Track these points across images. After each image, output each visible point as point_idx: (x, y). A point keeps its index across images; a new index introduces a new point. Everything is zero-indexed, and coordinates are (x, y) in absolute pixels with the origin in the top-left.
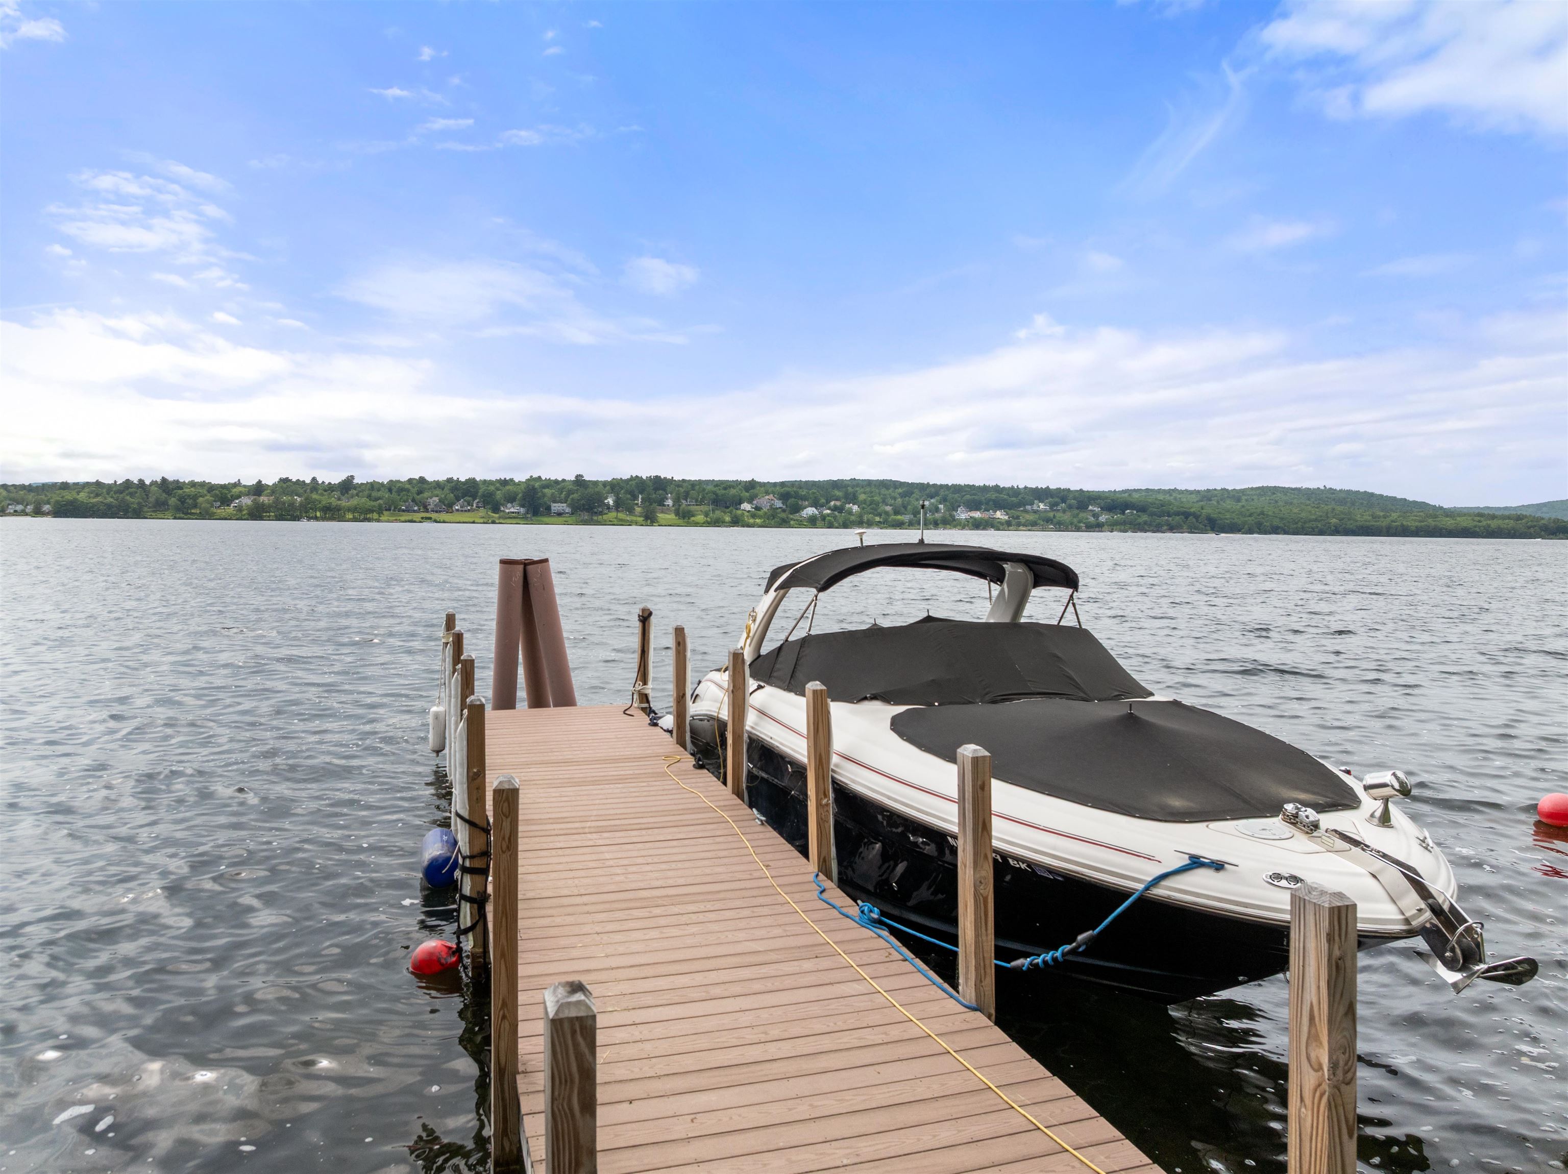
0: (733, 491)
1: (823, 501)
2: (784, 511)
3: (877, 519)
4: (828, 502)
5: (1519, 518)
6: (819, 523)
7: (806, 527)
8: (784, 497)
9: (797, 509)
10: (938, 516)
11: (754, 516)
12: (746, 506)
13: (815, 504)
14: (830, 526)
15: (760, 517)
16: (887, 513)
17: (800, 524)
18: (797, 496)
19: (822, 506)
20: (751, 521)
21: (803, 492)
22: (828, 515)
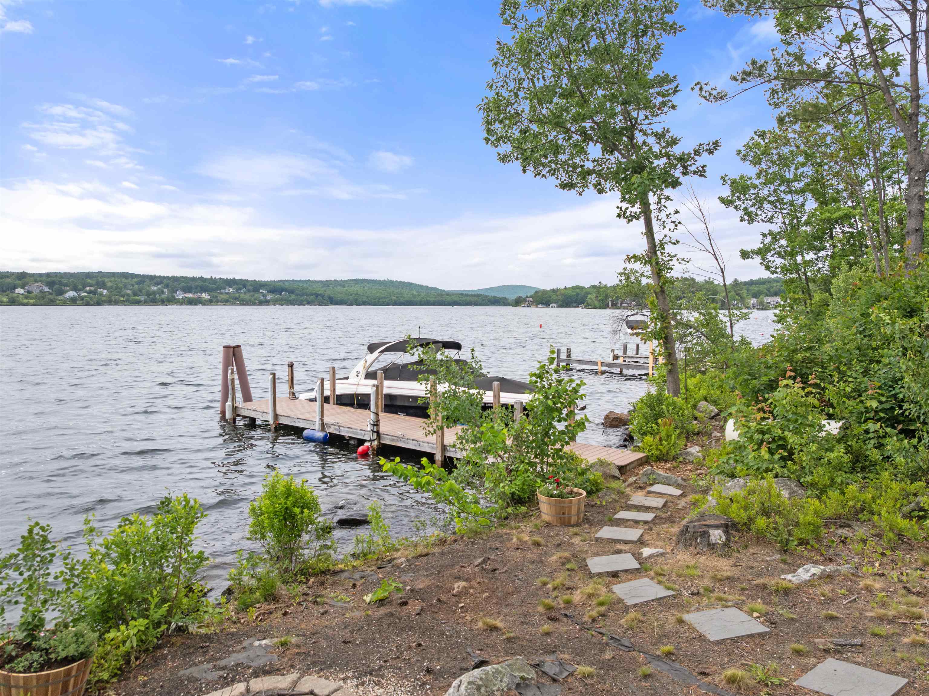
0: (8, 280)
1: (80, 287)
2: (51, 294)
3: (122, 299)
4: (84, 287)
5: (478, 296)
6: (78, 302)
7: (69, 305)
8: (51, 284)
9: (61, 292)
10: (163, 296)
11: (27, 298)
12: (20, 291)
13: (75, 289)
14: (88, 304)
15: (32, 298)
16: (128, 295)
17: (65, 303)
18: (60, 283)
19: (80, 290)
20: (25, 301)
21: (65, 281)
22: (86, 297)
